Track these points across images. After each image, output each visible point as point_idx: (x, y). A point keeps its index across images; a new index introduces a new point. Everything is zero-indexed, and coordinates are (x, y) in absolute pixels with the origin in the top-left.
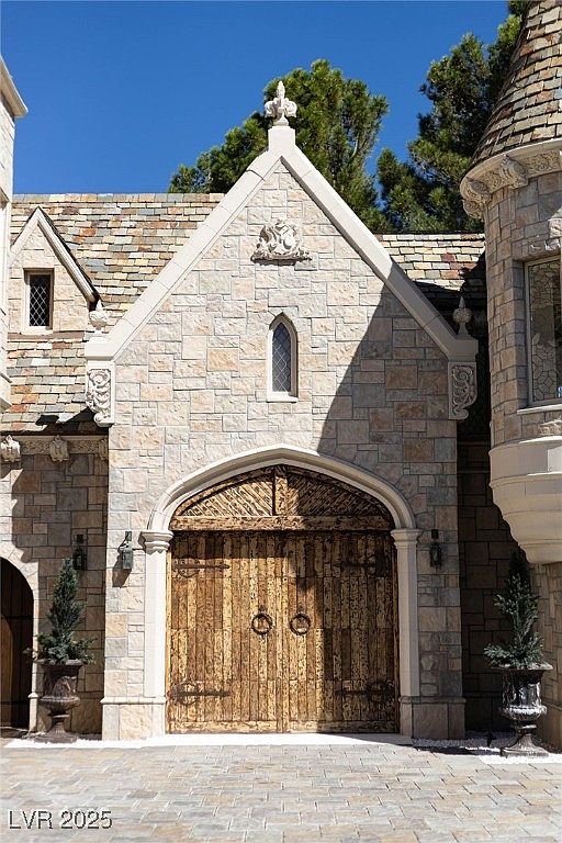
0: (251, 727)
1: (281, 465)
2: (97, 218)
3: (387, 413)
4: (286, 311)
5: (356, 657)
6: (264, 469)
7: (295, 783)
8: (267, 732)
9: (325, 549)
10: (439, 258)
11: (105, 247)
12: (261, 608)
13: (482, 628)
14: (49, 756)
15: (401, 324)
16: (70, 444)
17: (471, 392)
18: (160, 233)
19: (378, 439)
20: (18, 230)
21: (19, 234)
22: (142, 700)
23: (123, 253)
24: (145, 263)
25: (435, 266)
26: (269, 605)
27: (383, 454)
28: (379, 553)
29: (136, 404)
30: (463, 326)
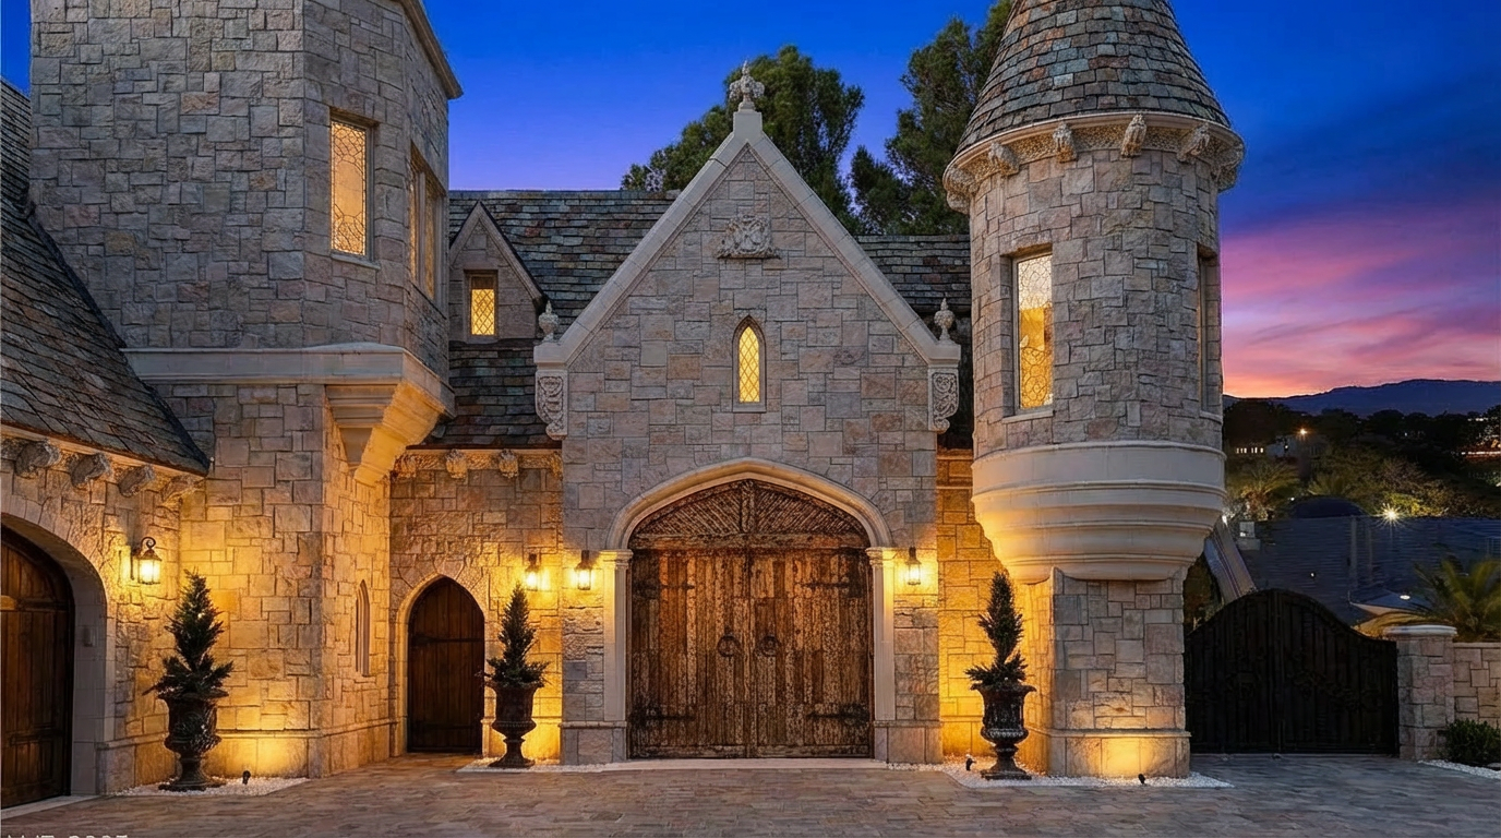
0: (717, 751)
1: (748, 480)
2: (544, 217)
3: (863, 424)
4: (752, 313)
5: (828, 679)
6: (729, 484)
7: (765, 805)
8: (735, 757)
9: (795, 569)
10: (920, 262)
11: (554, 248)
12: (727, 630)
13: (961, 651)
14: (503, 780)
15: (878, 327)
16: (521, 459)
17: (952, 401)
18: (613, 233)
19: (852, 451)
20: (457, 229)
21: (457, 234)
22: (602, 724)
23: (573, 256)
24: (598, 265)
25: (915, 270)
26: (736, 626)
27: (857, 467)
28: (852, 573)
29: (590, 415)
30: (945, 331)
